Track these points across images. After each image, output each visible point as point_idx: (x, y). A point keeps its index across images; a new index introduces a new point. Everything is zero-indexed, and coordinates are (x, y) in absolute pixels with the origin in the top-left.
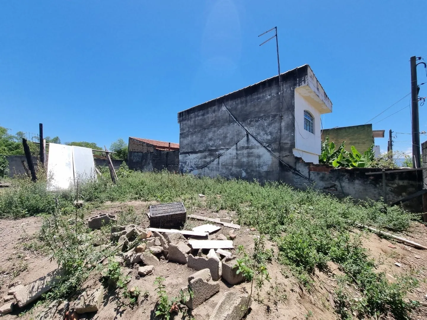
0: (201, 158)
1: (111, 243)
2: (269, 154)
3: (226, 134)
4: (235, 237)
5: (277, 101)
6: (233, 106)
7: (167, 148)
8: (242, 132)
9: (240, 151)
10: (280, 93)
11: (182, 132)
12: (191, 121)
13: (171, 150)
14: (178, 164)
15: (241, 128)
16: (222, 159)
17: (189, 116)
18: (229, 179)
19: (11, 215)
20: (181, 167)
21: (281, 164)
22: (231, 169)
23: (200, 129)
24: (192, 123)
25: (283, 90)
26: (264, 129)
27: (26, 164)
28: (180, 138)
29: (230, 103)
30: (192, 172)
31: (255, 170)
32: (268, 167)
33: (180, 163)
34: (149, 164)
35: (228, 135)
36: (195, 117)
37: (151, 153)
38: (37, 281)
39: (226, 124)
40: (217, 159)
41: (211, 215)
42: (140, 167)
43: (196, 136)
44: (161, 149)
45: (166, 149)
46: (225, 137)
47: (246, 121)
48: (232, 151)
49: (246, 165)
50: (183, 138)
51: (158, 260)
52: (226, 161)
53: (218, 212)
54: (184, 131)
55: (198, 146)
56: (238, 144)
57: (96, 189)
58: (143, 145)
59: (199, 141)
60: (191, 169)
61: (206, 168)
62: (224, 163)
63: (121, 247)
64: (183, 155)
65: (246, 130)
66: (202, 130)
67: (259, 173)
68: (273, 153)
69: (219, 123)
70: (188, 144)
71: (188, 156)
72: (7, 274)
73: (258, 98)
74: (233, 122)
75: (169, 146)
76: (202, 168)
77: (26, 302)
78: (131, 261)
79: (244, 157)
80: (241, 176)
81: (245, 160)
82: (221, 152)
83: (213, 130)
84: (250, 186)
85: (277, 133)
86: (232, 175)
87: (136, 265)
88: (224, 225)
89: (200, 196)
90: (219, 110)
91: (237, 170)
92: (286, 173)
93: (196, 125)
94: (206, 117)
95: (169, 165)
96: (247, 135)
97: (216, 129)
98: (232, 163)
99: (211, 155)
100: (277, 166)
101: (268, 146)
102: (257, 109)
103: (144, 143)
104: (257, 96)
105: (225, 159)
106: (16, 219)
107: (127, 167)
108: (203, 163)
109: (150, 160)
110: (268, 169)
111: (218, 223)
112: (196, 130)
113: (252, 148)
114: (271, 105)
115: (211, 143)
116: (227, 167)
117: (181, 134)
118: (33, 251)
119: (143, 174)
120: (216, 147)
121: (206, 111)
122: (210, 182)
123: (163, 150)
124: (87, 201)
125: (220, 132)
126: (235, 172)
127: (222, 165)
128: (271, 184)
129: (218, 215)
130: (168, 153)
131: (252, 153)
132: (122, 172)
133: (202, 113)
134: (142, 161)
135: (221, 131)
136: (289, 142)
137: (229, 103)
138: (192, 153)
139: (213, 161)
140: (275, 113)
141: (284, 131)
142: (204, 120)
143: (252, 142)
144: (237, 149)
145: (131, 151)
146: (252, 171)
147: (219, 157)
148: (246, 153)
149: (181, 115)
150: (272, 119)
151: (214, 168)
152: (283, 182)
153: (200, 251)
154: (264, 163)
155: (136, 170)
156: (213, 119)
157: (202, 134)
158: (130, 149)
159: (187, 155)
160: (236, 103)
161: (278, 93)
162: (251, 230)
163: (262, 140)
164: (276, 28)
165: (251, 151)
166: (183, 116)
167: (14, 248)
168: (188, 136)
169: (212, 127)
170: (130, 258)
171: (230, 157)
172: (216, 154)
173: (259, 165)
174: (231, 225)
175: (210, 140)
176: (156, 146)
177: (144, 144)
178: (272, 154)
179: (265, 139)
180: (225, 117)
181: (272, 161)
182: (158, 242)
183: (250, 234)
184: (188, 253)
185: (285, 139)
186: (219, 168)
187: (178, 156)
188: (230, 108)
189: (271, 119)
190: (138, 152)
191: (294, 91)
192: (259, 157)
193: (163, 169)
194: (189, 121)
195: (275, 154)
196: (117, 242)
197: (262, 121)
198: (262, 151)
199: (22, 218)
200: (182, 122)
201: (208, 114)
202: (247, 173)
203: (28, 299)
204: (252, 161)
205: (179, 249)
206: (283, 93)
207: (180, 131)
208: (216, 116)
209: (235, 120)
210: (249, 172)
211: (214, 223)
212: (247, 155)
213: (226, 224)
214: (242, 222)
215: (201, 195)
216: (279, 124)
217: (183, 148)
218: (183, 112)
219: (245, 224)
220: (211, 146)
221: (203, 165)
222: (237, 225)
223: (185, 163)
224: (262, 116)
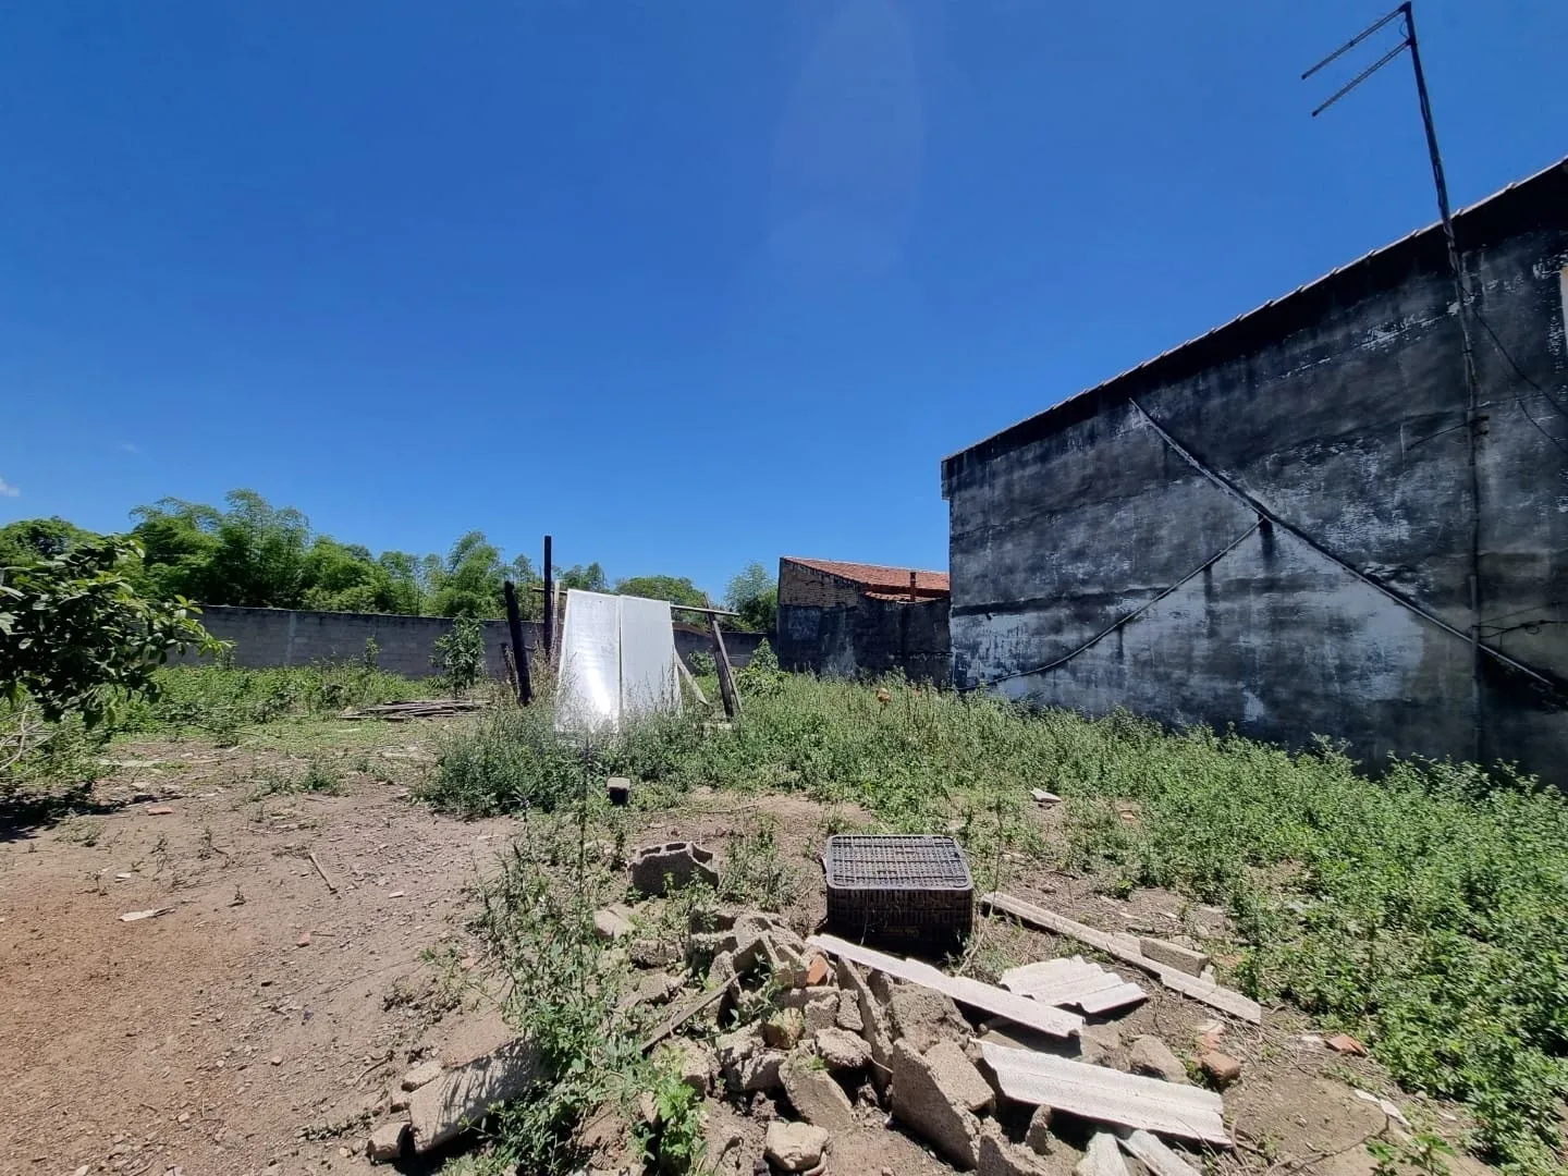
0: (1038, 632)
1: (686, 976)
2: (1401, 614)
3: (1153, 527)
4: (1235, 1075)
5: (1442, 350)
6: (1183, 406)
7: (903, 590)
8: (1232, 516)
9: (1225, 598)
10: (1454, 309)
11: (959, 530)
12: (992, 486)
13: (918, 599)
14: (944, 654)
15: (1227, 497)
16: (1133, 636)
17: (983, 470)
18: (1177, 727)
19: (461, 808)
20: (957, 662)
21: (1488, 666)
22: (1182, 684)
23: (1031, 515)
24: (997, 492)
25: (1477, 288)
26: (1362, 492)
27: (510, 653)
28: (952, 554)
29: (1167, 394)
30: (1001, 686)
31: (1319, 690)
32: (1404, 680)
33: (953, 650)
34: (845, 649)
35: (1164, 532)
36: (1010, 470)
37: (848, 610)
38: (469, 1069)
39: (1151, 487)
40: (1114, 636)
41: (1089, 907)
42: (813, 661)
43: (1014, 545)
44: (884, 597)
45: (899, 597)
46: (1148, 542)
47: (1255, 466)
48: (1187, 602)
49: (1263, 667)
50: (965, 551)
51: (847, 1103)
52: (1156, 644)
53: (1125, 897)
54: (968, 528)
55: (1026, 581)
56: (1215, 569)
57: (670, 741)
58: (822, 584)
59: (1030, 562)
60: (997, 672)
61: (1061, 672)
62: (1147, 654)
63: (715, 1002)
64: (964, 620)
65: (1257, 505)
66: (1039, 520)
67: (1346, 705)
68: (1433, 610)
69: (1116, 486)
70: (985, 576)
71: (986, 622)
72: (417, 1007)
73: (1319, 353)
74: (1189, 473)
75: (913, 583)
76: (1043, 673)
77: (433, 1139)
78: (745, 1081)
79: (1249, 628)
80: (1238, 719)
81: (1256, 641)
82: (1130, 604)
83: (1088, 515)
84: (1297, 775)
85: (1451, 505)
86: (1187, 706)
87: (761, 1102)
88: (1163, 979)
89: (1039, 796)
90: (1113, 430)
91: (1215, 689)
92: (1534, 718)
93: (1013, 500)
94: (1055, 463)
95: (912, 653)
96: (1266, 529)
97: (1101, 510)
98: (1189, 657)
99: (1082, 618)
100: (1468, 676)
101: (1396, 575)
102: (1314, 404)
103: (828, 575)
104: (1309, 345)
105: (1154, 638)
106: (469, 818)
107: (772, 657)
108: (1046, 651)
109: (846, 634)
110: (1402, 693)
111: (1129, 964)
112: (1016, 519)
113: (1295, 584)
114: (1406, 374)
115: (1081, 569)
116: (1161, 670)
117: (953, 539)
118: (485, 942)
119: (820, 687)
120: (1103, 584)
121: (1054, 443)
122: (1087, 738)
123: (891, 597)
124: (645, 778)
125: (1121, 520)
126: (1205, 696)
127: (1136, 661)
128: (1432, 777)
129: (1126, 914)
130: (907, 611)
131: (1295, 610)
132: (757, 679)
133: (1039, 451)
134: (820, 637)
135: (1126, 516)
136: (1544, 551)
137: (1159, 396)
138: (999, 609)
139: (1093, 643)
140: (1431, 409)
141: (1504, 497)
142: (1047, 478)
143: (1295, 560)
144: (1209, 593)
145: (788, 602)
146: (1307, 695)
147: (1120, 629)
148: (1260, 612)
149: (953, 467)
150: (1412, 440)
151: (1100, 673)
152: (1523, 770)
153: (1038, 1119)
154: (1374, 657)
155: (801, 670)
156: (1090, 470)
157: (1042, 533)
158: (782, 597)
159: (981, 617)
160: (1196, 392)
161: (1441, 310)
162: (1330, 1046)
163: (1352, 545)
164: (1406, 8)
165: (1289, 600)
166: (960, 472)
167: (448, 919)
168: (980, 543)
169: (1084, 504)
170: (738, 1067)
171: (1176, 628)
172: (1107, 616)
173: (1343, 669)
174: (1203, 986)
175: (1079, 555)
176: (867, 586)
177: (827, 579)
178: (1419, 616)
179: (1373, 539)
180: (1144, 458)
181: (1426, 649)
182: (849, 1015)
183: (1327, 1076)
184: (981, 1112)
185: (1511, 538)
186: (1121, 673)
187: (947, 622)
188: (1167, 415)
189: (1403, 439)
190: (806, 608)
191: (1555, 282)
192: (1341, 628)
193: (891, 669)
194: (987, 488)
195: (1444, 613)
196: (706, 974)
197: (1350, 455)
198: (1356, 598)
199: (483, 817)
200: (957, 495)
201: (1067, 451)
202: (1272, 703)
203: (440, 1130)
204: (1300, 649)
205: (939, 1085)
206: (1478, 302)
207: (952, 528)
208: (1099, 458)
209: (1195, 463)
210: (1286, 702)
211: (1111, 960)
212: (1266, 619)
213: (1171, 976)
214: (1271, 980)
215: (1041, 794)
216: (1465, 460)
217: (964, 591)
218: (960, 457)
219: (1286, 995)
220: (1084, 582)
221: (1051, 660)
222: (1239, 996)
223: (974, 648)
224: (1350, 432)
